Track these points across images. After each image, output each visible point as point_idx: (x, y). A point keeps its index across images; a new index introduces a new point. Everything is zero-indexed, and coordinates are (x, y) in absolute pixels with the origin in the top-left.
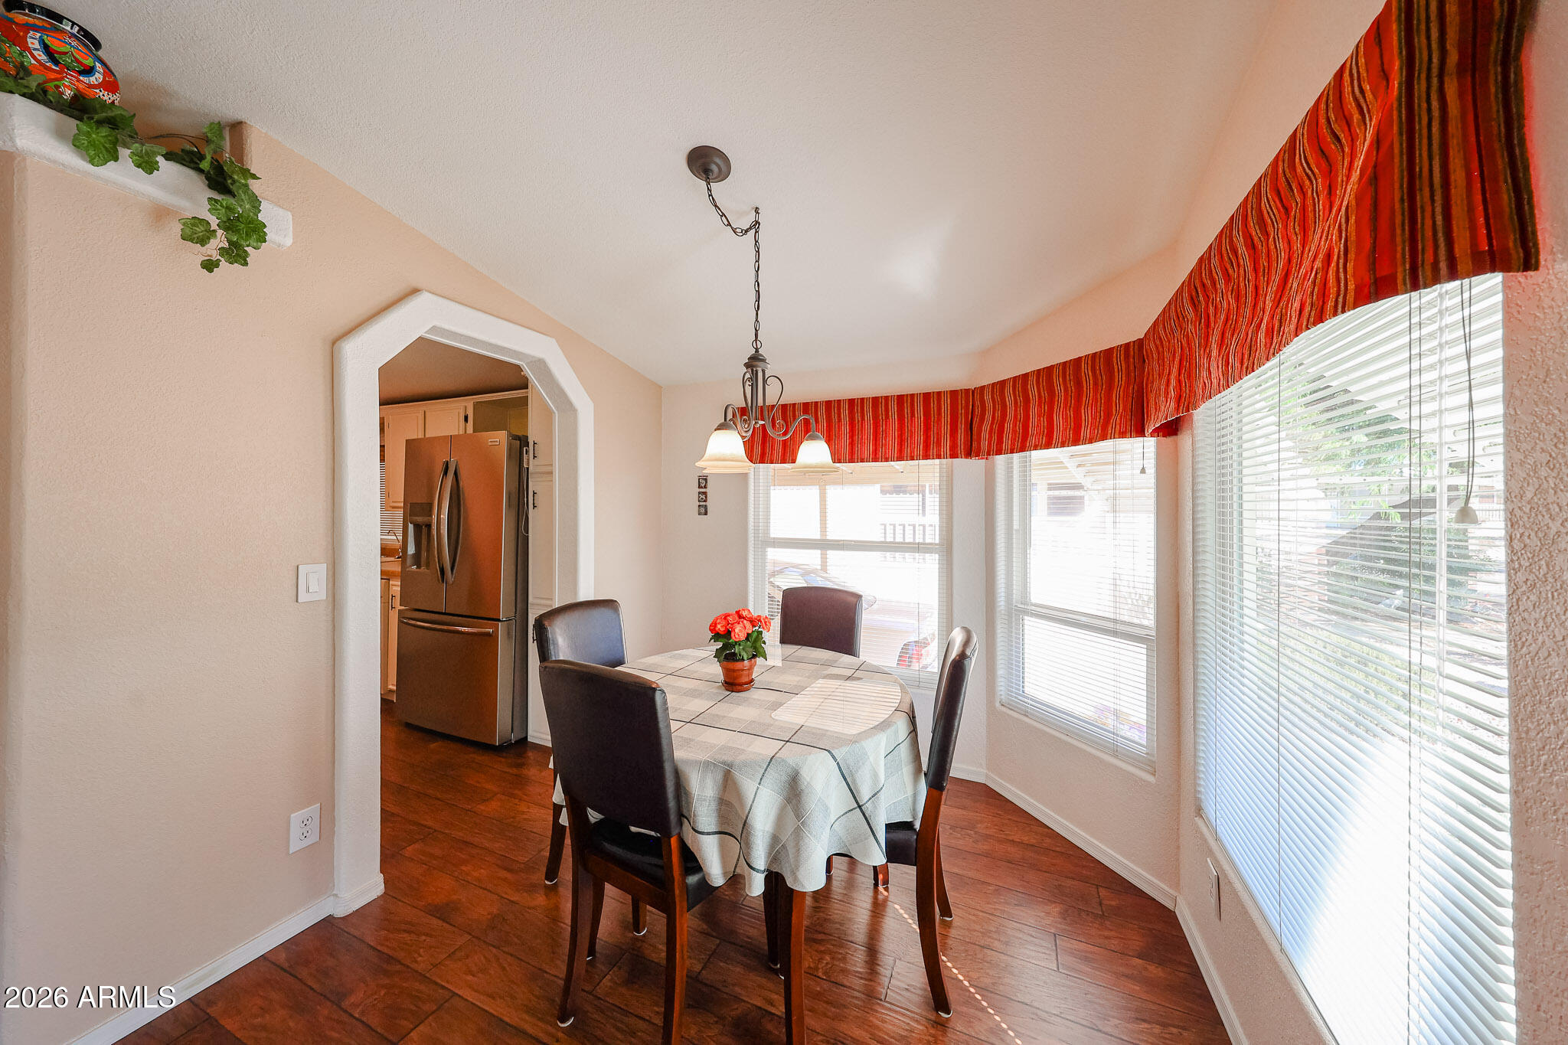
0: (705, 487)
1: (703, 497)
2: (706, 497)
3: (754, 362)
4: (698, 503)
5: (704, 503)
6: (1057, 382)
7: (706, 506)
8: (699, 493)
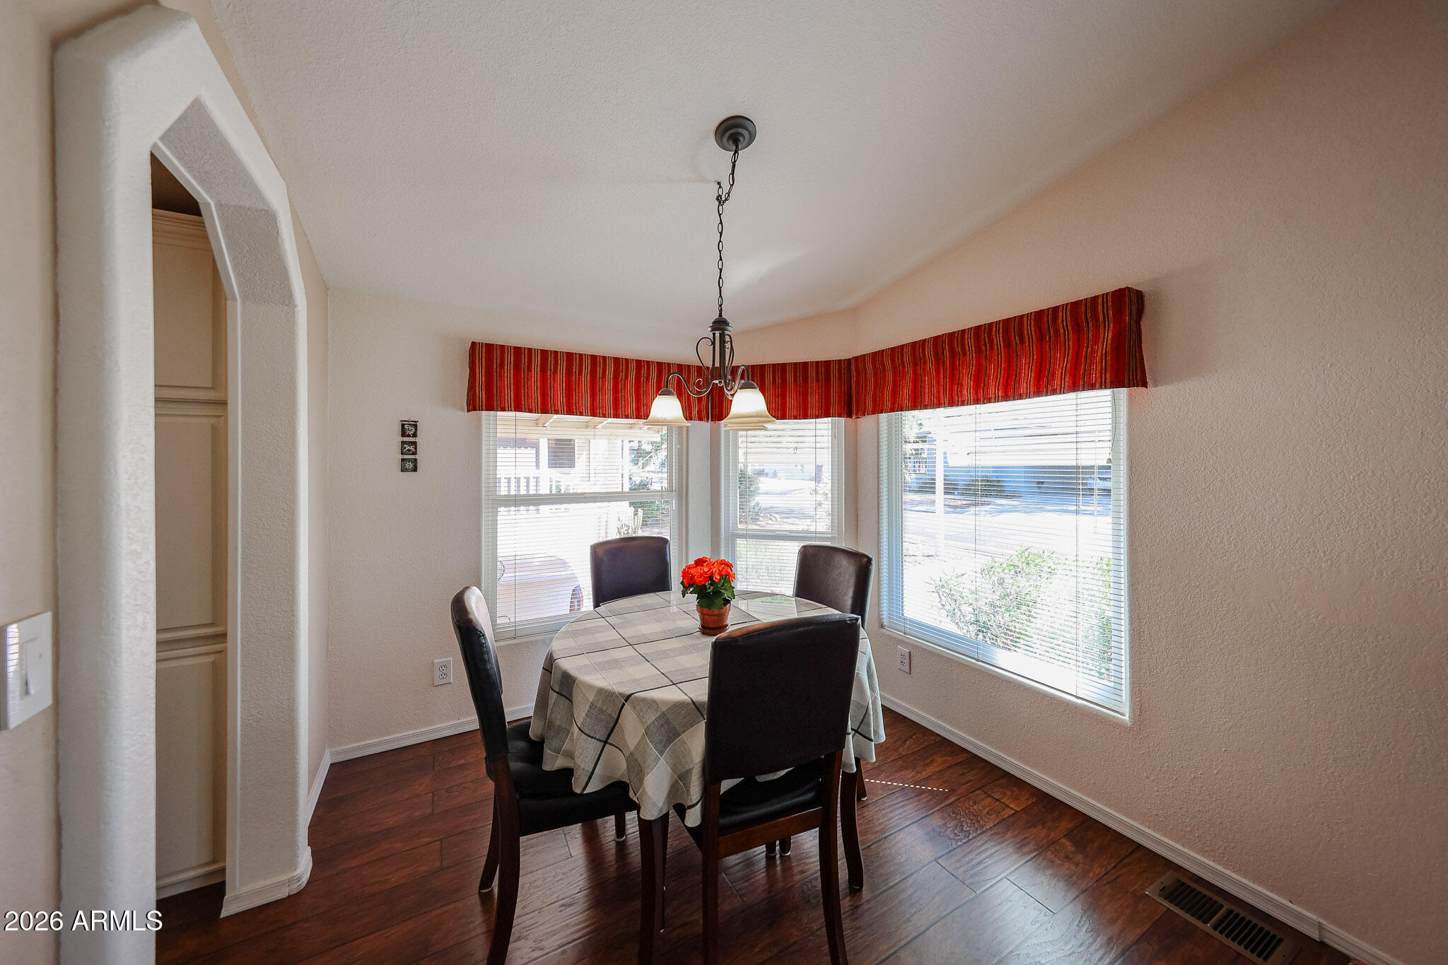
0: (415, 435)
1: (412, 448)
2: (416, 448)
3: (720, 324)
4: (401, 457)
5: (405, 457)
6: (790, 377)
7: (416, 460)
8: (403, 443)
